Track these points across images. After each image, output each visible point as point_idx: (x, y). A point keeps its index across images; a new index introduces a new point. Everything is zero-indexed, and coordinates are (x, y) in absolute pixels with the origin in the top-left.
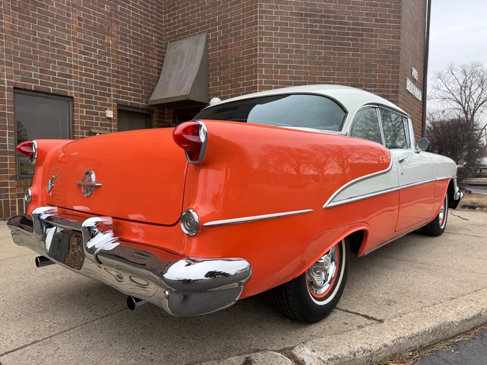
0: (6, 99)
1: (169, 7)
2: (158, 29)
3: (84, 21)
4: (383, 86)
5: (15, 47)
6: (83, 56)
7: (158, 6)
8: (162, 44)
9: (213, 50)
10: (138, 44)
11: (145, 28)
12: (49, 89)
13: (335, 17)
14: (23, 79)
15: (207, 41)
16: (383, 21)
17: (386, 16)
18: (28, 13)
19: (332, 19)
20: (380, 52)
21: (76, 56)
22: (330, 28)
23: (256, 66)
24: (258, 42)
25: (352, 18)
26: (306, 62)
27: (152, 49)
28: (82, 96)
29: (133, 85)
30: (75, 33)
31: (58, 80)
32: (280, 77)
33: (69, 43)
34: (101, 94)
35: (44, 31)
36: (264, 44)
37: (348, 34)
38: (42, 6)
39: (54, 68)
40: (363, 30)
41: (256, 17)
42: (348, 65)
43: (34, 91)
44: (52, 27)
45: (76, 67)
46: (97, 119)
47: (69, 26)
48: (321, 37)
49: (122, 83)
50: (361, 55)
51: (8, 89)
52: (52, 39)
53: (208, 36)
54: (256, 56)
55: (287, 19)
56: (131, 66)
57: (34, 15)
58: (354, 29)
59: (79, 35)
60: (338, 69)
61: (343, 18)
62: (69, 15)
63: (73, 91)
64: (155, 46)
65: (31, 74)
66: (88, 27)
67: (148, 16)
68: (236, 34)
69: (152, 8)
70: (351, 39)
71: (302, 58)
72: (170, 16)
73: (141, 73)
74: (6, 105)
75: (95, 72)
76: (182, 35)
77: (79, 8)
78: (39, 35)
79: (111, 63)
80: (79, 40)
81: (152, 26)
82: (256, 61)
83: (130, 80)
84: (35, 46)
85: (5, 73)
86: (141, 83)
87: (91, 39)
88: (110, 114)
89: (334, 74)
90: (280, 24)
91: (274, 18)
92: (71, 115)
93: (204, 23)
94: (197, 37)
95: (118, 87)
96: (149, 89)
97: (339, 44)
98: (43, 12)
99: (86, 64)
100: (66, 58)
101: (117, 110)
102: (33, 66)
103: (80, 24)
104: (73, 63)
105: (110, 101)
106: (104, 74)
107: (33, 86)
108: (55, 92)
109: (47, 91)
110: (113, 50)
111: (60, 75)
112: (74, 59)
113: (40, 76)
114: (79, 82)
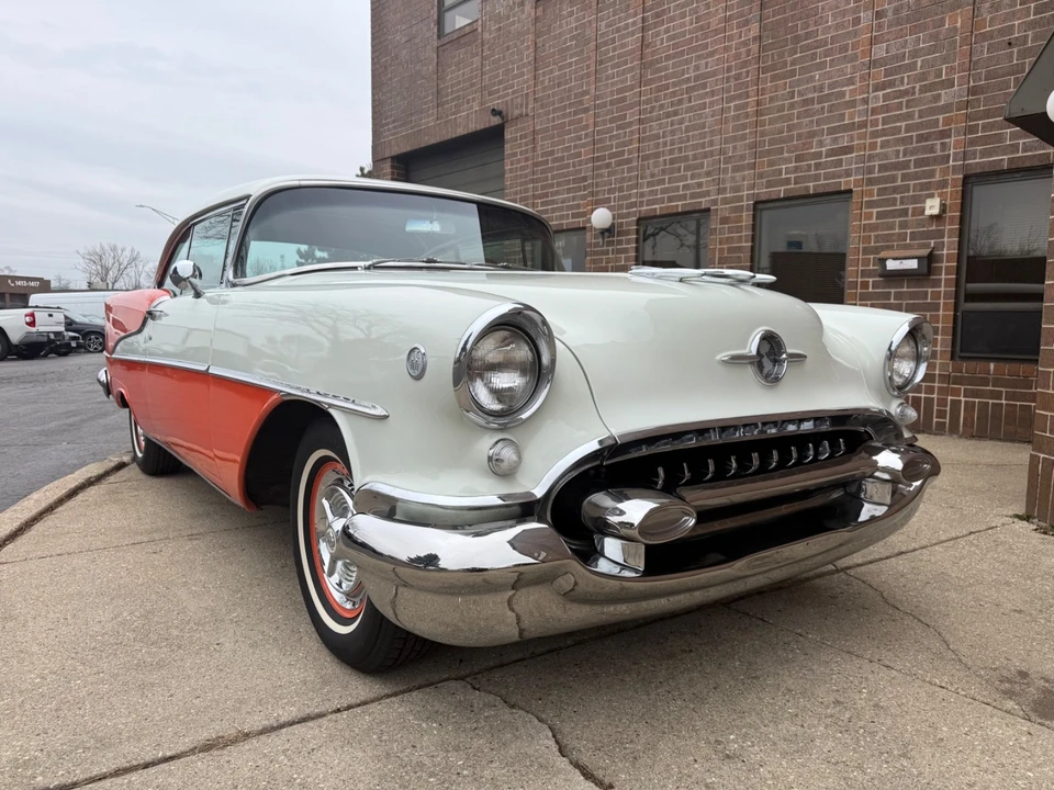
0: (744, 223)
3: (890, 13)
6: (881, 93)
12: (807, 188)
14: (769, 184)
18: (784, 65)
21: (866, 101)
28: (871, 182)
30: (866, 53)
31: (826, 165)
33: (851, 81)
35: (808, 83)
38: (808, 36)
39: (821, 144)
43: (785, 199)
44: (822, 65)
47: (855, 46)
51: (748, 208)
52: (821, 88)
56: (1024, 53)
57: (793, 62)
59: (880, 51)
62: (856, 22)
63: (853, 178)
66: (899, 21)
74: (743, 233)
75: (909, 116)
78: (800, 93)
79: (956, 76)
80: (876, 63)
84: (790, 118)
85: (746, 182)
87: (905, 45)
88: (930, 206)
98: (808, 47)
99: (886, 109)
100: (844, 114)
101: (963, 191)
102: (786, 155)
103: (880, 26)
104: (856, 120)
105: (945, 172)
106: (933, 111)
107: (781, 191)
108: (820, 190)
109: (804, 193)
110: (964, 40)
111: (831, 153)
112: (861, 108)
113: (796, 169)
114: (867, 153)
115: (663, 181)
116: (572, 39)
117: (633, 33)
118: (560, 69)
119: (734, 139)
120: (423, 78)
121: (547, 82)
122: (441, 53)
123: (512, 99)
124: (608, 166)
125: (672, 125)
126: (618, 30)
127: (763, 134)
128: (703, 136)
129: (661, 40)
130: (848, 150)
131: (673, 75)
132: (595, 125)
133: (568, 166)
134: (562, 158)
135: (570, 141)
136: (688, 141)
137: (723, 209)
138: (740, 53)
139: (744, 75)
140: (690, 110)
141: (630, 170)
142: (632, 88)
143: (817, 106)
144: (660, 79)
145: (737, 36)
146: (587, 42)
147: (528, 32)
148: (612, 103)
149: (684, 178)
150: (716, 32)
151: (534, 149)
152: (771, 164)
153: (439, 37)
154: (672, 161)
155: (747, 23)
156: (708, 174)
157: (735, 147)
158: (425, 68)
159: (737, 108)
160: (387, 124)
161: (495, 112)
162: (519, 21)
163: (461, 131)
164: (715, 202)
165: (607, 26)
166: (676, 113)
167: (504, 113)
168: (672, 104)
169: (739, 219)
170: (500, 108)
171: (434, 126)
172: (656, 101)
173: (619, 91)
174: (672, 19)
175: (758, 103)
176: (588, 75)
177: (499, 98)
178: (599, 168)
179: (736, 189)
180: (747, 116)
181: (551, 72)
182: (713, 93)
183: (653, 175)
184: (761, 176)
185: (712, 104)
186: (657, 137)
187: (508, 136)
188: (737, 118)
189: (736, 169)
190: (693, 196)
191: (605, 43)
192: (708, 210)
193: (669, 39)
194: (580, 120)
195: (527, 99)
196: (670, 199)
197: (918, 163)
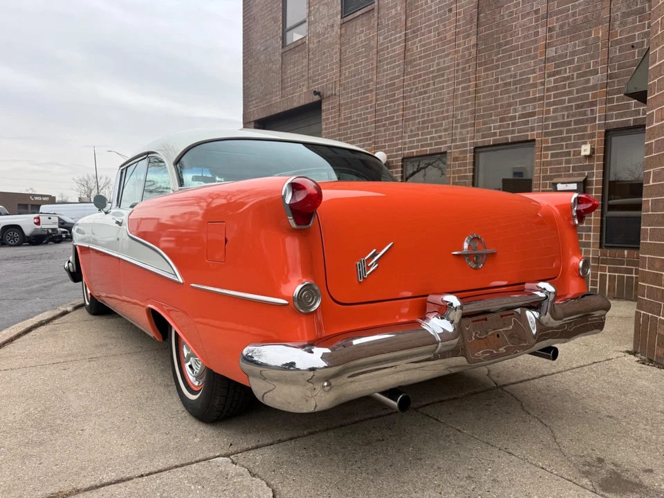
0: (468, 161)
3: (557, 29)
6: (552, 79)
12: (507, 138)
14: (484, 136)
18: (492, 62)
28: (547, 134)
30: (543, 54)
31: (519, 124)
33: (533, 71)
35: (507, 72)
38: (507, 43)
39: (515, 111)
43: (493, 146)
44: (515, 62)
47: (536, 49)
51: (470, 151)
52: (515, 76)
57: (497, 60)
59: (551, 52)
62: (536, 34)
63: (536, 132)
65: (491, 127)
66: (563, 34)
74: (468, 167)
75: (570, 93)
77: (551, 15)
78: (502, 79)
79: (600, 67)
80: (548, 60)
84: (496, 94)
85: (469, 135)
87: (567, 48)
88: (586, 150)
98: (507, 51)
99: (556, 88)
100: (529, 92)
101: (605, 140)
102: (493, 118)
103: (551, 37)
104: (537, 95)
105: (593, 128)
106: (585, 89)
107: (491, 140)
108: (515, 140)
109: (505, 142)
110: (604, 45)
111: (522, 116)
112: (540, 88)
113: (500, 127)
114: (544, 116)
115: (418, 135)
116: (363, 47)
117: (399, 43)
118: (355, 65)
119: (462, 108)
120: (273, 72)
121: (347, 74)
122: (284, 57)
123: (326, 85)
124: (384, 125)
125: (423, 99)
126: (390, 41)
127: (479, 105)
128: (442, 106)
129: (416, 47)
130: (533, 114)
131: (424, 69)
132: (377, 100)
133: (359, 126)
134: (357, 121)
135: (362, 110)
136: (433, 109)
137: (455, 152)
138: (465, 55)
139: (468, 68)
140: (435, 90)
141: (397, 128)
142: (398, 77)
143: (512, 87)
144: (416, 71)
145: (463, 44)
146: (372, 48)
147: (336, 43)
148: (387, 86)
149: (431, 133)
150: (450, 41)
151: (339, 116)
152: (485, 123)
153: (283, 47)
154: (423, 122)
155: (468, 36)
156: (446, 130)
157: (462, 113)
158: (274, 66)
159: (463, 88)
160: (252, 101)
161: (316, 93)
162: (331, 37)
163: (296, 105)
164: (450, 148)
165: (384, 39)
166: (425, 92)
167: (321, 93)
168: (423, 87)
169: (465, 158)
170: (319, 90)
171: (280, 102)
172: (414, 85)
173: (391, 79)
174: (423, 34)
175: (476, 86)
176: (372, 69)
177: (318, 84)
178: (379, 127)
179: (463, 140)
180: (469, 93)
181: (350, 67)
182: (448, 80)
183: (411, 131)
184: (478, 131)
185: (448, 86)
186: (414, 107)
187: (324, 107)
188: (463, 95)
189: (463, 127)
190: (436, 144)
191: (383, 50)
192: (445, 153)
193: (421, 46)
194: (367, 97)
195: (335, 84)
196: (422, 146)
197: (576, 122)
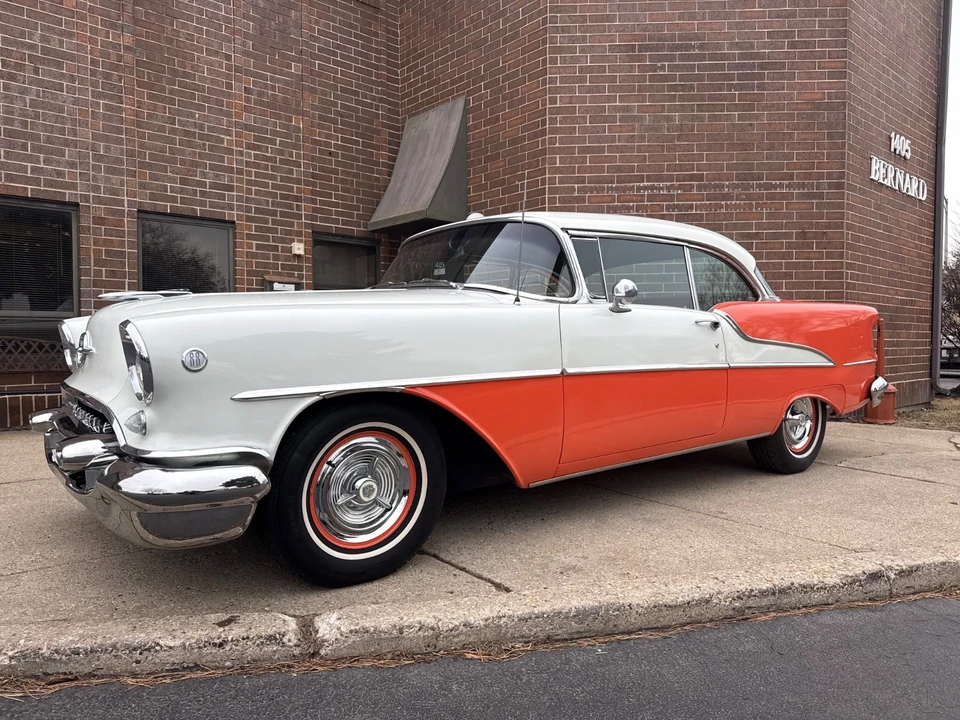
0: (126, 229)
1: (408, 54)
2: (389, 95)
3: (255, 93)
4: (809, 176)
5: (142, 145)
6: (253, 152)
7: (389, 55)
8: (397, 121)
9: (475, 127)
10: (350, 125)
11: (365, 96)
12: (195, 210)
13: (701, 47)
14: (153, 197)
15: (466, 111)
16: (807, 44)
17: (813, 33)
18: (163, 90)
19: (697, 51)
20: (800, 106)
21: (241, 153)
22: (692, 68)
23: (543, 152)
24: (548, 106)
25: (737, 46)
26: (642, 138)
27: (378, 133)
28: (249, 219)
29: (343, 198)
30: (239, 116)
31: (209, 196)
32: (591, 170)
33: (228, 133)
34: (283, 214)
35: (188, 117)
36: (559, 111)
37: (730, 77)
38: (185, 75)
39: (204, 175)
40: (762, 66)
41: (544, 61)
42: (730, 137)
43: (171, 215)
44: (200, 108)
45: (240, 172)
46: (276, 258)
47: (229, 105)
48: (672, 89)
49: (321, 194)
50: (757, 117)
51: (130, 214)
52: (202, 127)
53: (467, 102)
54: (543, 133)
55: (604, 59)
56: (338, 163)
57: (172, 92)
58: (743, 66)
59: (247, 118)
60: (710, 148)
61: (719, 47)
62: (229, 86)
63: (235, 212)
64: (384, 125)
65: (165, 187)
66: (262, 103)
67: (370, 73)
68: (512, 95)
69: (378, 59)
70: (735, 87)
71: (633, 130)
72: (409, 70)
73: (357, 175)
74: (126, 239)
75: (273, 177)
76: (428, 102)
77: (248, 73)
78: (180, 122)
79: (302, 161)
80: (247, 127)
81: (377, 92)
82: (544, 142)
83: (336, 189)
84: (172, 141)
85: (125, 188)
86: (357, 192)
87: (267, 123)
88: (298, 248)
89: (701, 157)
90: (590, 70)
91: (578, 60)
92: (231, 251)
93: (461, 79)
94: (450, 104)
95: (314, 201)
96: (371, 203)
97: (711, 98)
98: (186, 85)
100: (223, 157)
101: (312, 241)
102: (169, 174)
103: (248, 100)
104: (234, 166)
105: (300, 225)
106: (290, 180)
107: (167, 207)
108: (205, 215)
109: (191, 214)
110: (306, 139)
111: (214, 186)
112: (237, 157)
113: (181, 190)
114: (245, 195)
119: (107, 139)
127: (142, 147)
128: (59, 120)
136: (37, 118)
137: (96, 208)
138: (109, 53)
139: (115, 77)
140: (37, 82)
143: (198, 141)
145: (103, 33)
149: (34, 159)
152: (153, 178)
155: (114, 26)
156: (71, 165)
157: (108, 148)
159: (108, 107)
164: (84, 198)
175: (134, 113)
179: (113, 192)
180: (122, 120)
182: (71, 78)
184: (143, 186)
185: (72, 89)
188: (108, 117)
190: (49, 184)
192: (77, 204)
196: (11, 178)
